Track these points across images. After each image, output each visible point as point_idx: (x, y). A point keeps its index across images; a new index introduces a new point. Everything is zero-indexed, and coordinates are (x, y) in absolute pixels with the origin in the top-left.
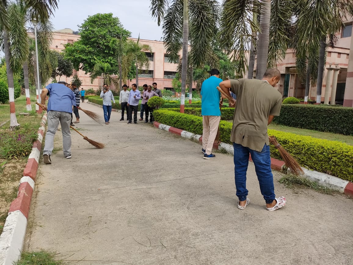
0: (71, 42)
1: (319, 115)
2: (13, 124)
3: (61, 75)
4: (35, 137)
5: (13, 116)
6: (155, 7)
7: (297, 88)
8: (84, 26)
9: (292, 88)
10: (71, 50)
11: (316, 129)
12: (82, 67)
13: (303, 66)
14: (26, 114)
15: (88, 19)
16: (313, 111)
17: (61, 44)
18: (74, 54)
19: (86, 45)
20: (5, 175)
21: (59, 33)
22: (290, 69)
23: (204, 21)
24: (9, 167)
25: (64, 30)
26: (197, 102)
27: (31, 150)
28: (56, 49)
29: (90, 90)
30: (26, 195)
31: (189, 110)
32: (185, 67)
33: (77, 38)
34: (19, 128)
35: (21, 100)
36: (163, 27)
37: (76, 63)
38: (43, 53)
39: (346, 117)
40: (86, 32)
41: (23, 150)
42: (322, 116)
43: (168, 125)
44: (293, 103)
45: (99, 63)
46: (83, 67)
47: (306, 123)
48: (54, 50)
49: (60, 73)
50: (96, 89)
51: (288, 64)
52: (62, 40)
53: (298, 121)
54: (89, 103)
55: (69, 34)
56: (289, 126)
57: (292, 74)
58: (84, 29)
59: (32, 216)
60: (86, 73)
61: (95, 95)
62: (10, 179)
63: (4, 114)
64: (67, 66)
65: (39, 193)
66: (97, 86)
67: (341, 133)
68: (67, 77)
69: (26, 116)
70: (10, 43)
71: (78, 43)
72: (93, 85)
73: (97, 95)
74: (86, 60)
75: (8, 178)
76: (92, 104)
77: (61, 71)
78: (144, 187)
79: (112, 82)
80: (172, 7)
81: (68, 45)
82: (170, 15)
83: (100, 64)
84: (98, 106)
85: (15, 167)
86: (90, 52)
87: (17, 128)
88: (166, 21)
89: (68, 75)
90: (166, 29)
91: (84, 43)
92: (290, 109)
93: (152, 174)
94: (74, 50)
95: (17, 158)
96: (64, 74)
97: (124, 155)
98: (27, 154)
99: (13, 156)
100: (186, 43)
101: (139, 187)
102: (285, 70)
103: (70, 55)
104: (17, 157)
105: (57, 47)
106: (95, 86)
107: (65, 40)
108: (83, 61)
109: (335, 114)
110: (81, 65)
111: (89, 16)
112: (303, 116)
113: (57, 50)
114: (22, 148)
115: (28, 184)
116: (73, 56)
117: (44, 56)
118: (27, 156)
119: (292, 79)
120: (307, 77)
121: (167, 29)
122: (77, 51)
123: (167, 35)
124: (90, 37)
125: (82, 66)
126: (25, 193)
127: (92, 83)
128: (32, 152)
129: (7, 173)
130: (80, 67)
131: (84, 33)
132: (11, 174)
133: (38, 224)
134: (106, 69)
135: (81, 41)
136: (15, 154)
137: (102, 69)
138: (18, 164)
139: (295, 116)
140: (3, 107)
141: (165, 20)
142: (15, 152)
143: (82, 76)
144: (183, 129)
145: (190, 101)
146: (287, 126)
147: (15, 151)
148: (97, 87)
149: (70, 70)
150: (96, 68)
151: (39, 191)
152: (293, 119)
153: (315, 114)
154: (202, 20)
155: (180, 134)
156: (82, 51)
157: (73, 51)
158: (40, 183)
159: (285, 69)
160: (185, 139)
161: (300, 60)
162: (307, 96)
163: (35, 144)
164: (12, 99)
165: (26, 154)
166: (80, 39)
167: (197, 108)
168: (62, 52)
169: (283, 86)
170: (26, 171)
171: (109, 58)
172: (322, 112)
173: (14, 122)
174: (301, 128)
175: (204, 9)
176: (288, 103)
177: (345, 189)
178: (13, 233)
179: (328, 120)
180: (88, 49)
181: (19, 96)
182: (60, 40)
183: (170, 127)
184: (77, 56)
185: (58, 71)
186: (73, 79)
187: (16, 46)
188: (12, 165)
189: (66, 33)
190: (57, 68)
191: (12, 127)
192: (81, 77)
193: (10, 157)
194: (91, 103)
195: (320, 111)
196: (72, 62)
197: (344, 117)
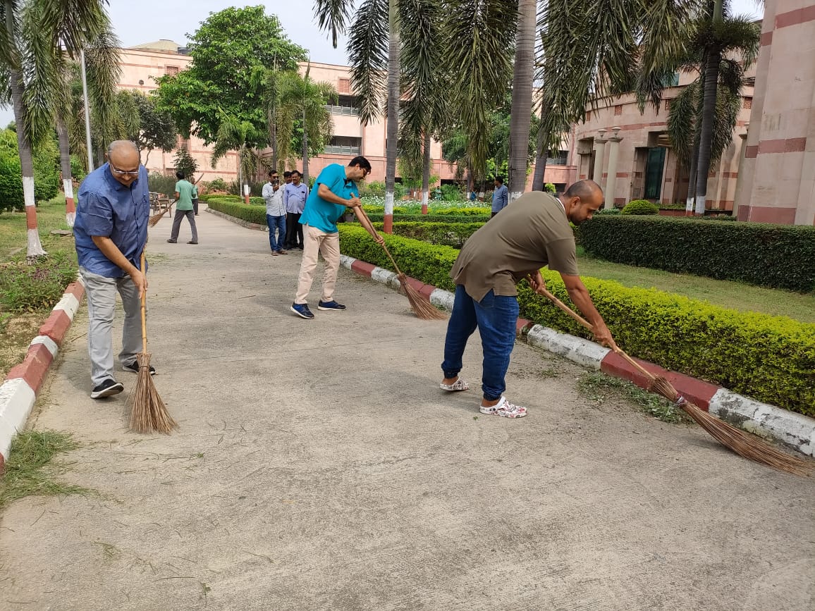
0: (172, 73)
1: (671, 237)
2: (32, 251)
3: (150, 148)
4: (71, 274)
5: (33, 235)
6: (326, 8)
7: (681, 180)
8: (201, 35)
9: (670, 180)
10: (171, 91)
11: (665, 268)
12: (196, 131)
13: (683, 131)
14: (64, 232)
15: (209, 20)
16: (660, 229)
17: (150, 77)
18: (179, 100)
19: (204, 79)
20: (7, 337)
21: (147, 50)
22: (660, 136)
23: (425, 37)
24: (17, 324)
25: (156, 43)
26: (449, 210)
27: (61, 296)
28: (139, 89)
29: (215, 183)
30: (38, 360)
31: (409, 227)
32: (394, 134)
33: (185, 63)
34: (46, 260)
35: (59, 204)
36: (350, 47)
37: (183, 120)
38: (102, 102)
39: (720, 241)
40: (205, 50)
41: (45, 296)
42: (676, 239)
43: (351, 256)
44: (643, 214)
45: (230, 121)
46: (198, 130)
47: (645, 255)
48: (135, 90)
49: (148, 143)
50: (230, 179)
51: (655, 124)
52: (153, 67)
53: (632, 251)
54: (210, 212)
55: (169, 53)
56: (614, 262)
57: (669, 149)
58: (200, 43)
59: (46, 392)
60: (206, 144)
61: (229, 194)
62: (15, 343)
63: (19, 232)
64: (163, 127)
65: (64, 364)
66: (234, 173)
67: (711, 275)
68: (164, 152)
69: (64, 237)
70: (24, 84)
71: (187, 74)
72: (216, 170)
73: (232, 192)
74: (204, 114)
75: (13, 341)
76: (214, 213)
77: (152, 138)
78: (253, 358)
79: (259, 166)
80: (366, 5)
81: (164, 80)
82: (364, 23)
83: (231, 124)
84: (226, 218)
85: (27, 325)
86: (213, 96)
87: (42, 259)
88: (355, 34)
89: (168, 148)
90: (356, 53)
91: (201, 76)
92: (617, 225)
93: (278, 340)
94: (177, 92)
95: (32, 310)
96: (158, 145)
97: (240, 310)
98: (51, 303)
99: (26, 306)
100: (394, 83)
101: (242, 358)
102: (647, 140)
103: (169, 103)
104: (34, 309)
105: (141, 82)
106: (229, 173)
107: (159, 67)
108: (197, 115)
109: (699, 235)
110: (194, 125)
111: (211, 13)
112: (640, 241)
113: (141, 90)
114: (43, 293)
115: (45, 347)
116: (175, 105)
117: (105, 109)
118: (52, 306)
119: (671, 159)
120: (693, 154)
121: (357, 51)
122: (184, 94)
123: (359, 64)
124: (213, 62)
125: (197, 128)
126: (36, 358)
127: (213, 166)
128: (62, 300)
129: (11, 333)
130: (193, 129)
131: (201, 52)
132: (18, 336)
133: (54, 402)
134: (244, 135)
135: (193, 70)
136: (29, 304)
137: (236, 135)
138: (32, 320)
139: (625, 239)
140: (20, 217)
141: (353, 32)
142: (29, 299)
143: (198, 149)
144: (376, 264)
145: (424, 207)
146: (609, 261)
147: (30, 297)
148: (232, 176)
149: (171, 137)
150: (223, 132)
151: (64, 361)
152: (622, 247)
153: (662, 236)
154: (422, 36)
155: (370, 274)
156: (196, 95)
157: (175, 94)
158: (69, 349)
159: (647, 136)
160: (376, 283)
161: (677, 116)
162: (693, 199)
163: (70, 287)
164: (29, 200)
165: (50, 305)
166: (192, 66)
167: (426, 223)
168: (152, 95)
169: (643, 175)
170: (44, 328)
171: (256, 110)
172: (676, 231)
173: (36, 247)
174: (637, 266)
175: (427, 11)
176: (632, 214)
177: (602, 363)
178: (7, 402)
179: (687, 249)
180: (207, 89)
181: (55, 196)
182: (150, 67)
183: (354, 260)
184: (185, 105)
185: (145, 139)
186: (178, 157)
187: (35, 93)
188: (22, 320)
189: (162, 52)
190: (142, 132)
191: (31, 258)
192: (194, 151)
193: (21, 309)
194: (213, 211)
195: (672, 228)
196: (173, 118)
197: (717, 241)
